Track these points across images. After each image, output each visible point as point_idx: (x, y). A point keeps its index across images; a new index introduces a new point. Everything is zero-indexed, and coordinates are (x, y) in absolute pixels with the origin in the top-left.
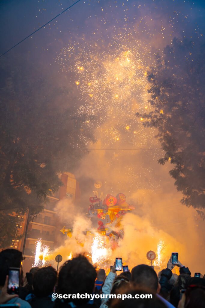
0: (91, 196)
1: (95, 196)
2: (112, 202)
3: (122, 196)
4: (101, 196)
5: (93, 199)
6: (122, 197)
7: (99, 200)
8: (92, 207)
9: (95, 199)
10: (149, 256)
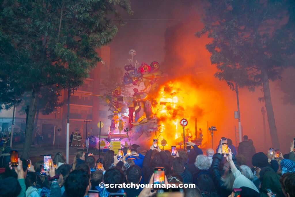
0: (126, 65)
1: (130, 64)
2: (146, 70)
3: (156, 64)
4: (135, 64)
5: (128, 67)
6: (156, 66)
7: (134, 68)
8: (128, 75)
9: (130, 67)
10: (182, 123)
